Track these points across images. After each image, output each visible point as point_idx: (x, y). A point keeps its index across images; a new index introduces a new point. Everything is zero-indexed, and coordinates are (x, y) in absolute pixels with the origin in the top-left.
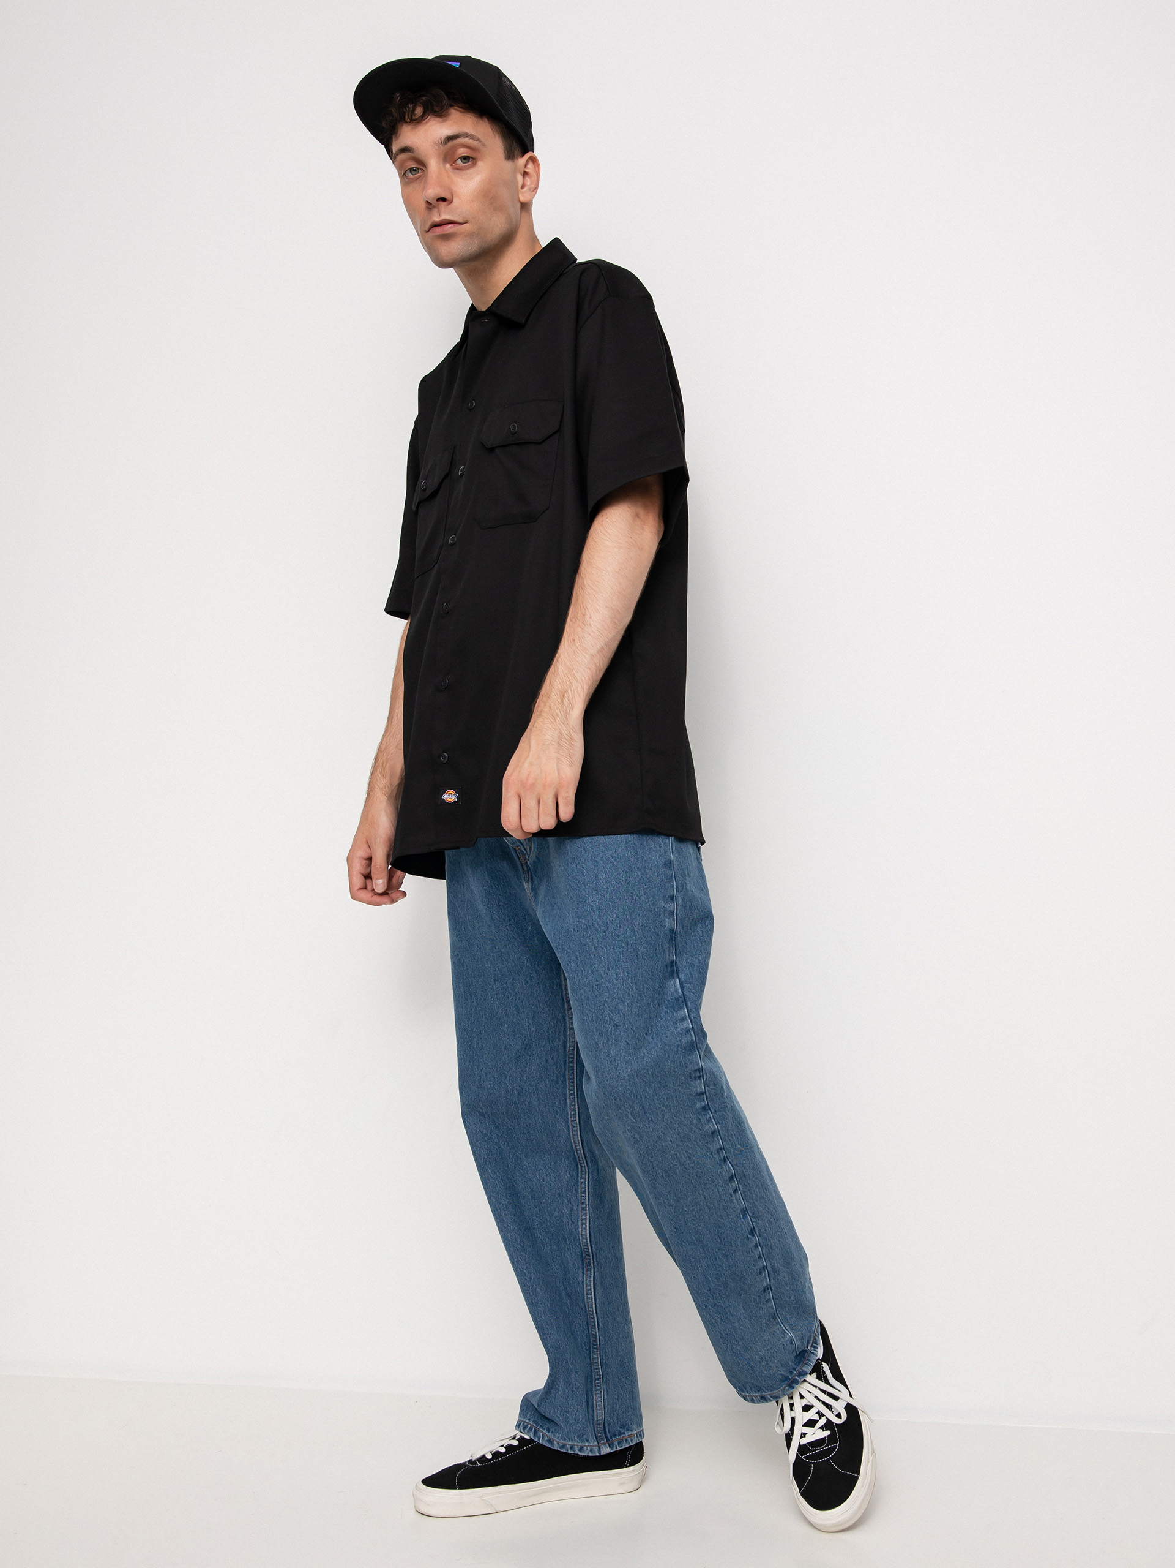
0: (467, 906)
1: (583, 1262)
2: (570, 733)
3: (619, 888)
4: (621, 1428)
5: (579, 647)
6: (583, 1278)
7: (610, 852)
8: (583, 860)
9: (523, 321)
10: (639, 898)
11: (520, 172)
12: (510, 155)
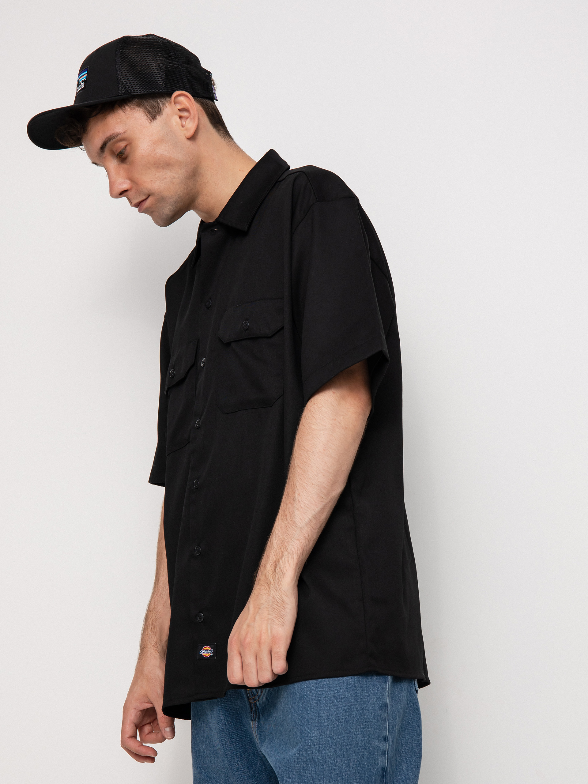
0: (206, 742)
2: (281, 597)
3: (338, 726)
5: (290, 521)
7: (332, 693)
8: (308, 699)
9: (246, 229)
10: (356, 737)
11: (176, 114)
12: (154, 114)
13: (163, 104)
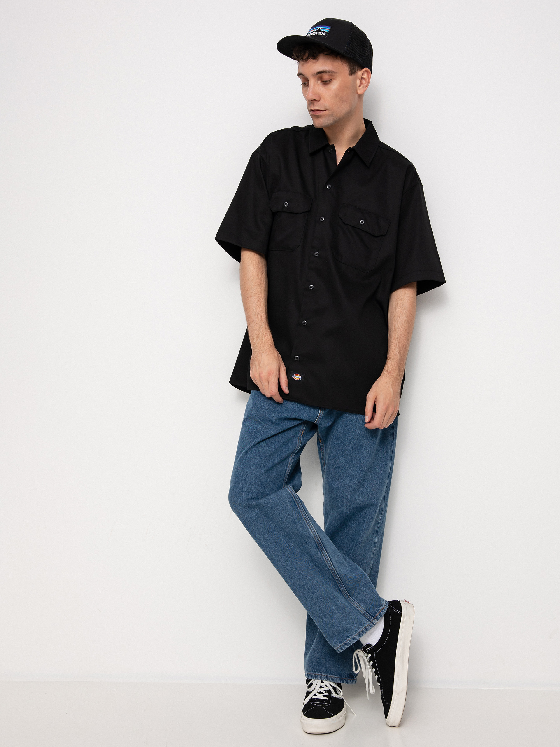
1: (318, 548)
4: (376, 608)
6: (322, 556)
11: (359, 79)
12: (352, 72)
13: (358, 71)
